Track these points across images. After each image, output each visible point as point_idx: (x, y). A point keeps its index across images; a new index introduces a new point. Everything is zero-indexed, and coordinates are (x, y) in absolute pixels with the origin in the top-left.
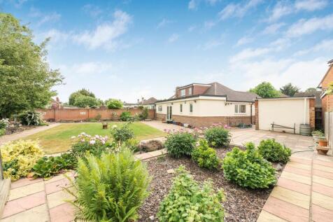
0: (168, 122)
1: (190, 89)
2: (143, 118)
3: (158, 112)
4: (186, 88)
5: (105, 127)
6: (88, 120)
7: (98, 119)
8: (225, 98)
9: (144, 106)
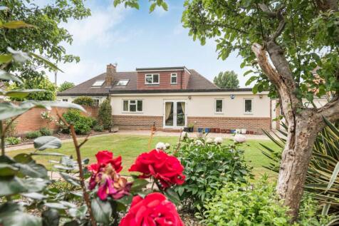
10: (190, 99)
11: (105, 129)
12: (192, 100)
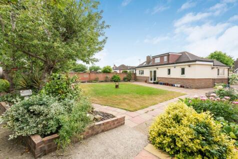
0: (154, 83)
1: (166, 58)
2: (127, 79)
3: (138, 75)
4: (162, 56)
5: (117, 87)
7: (97, 80)
8: (212, 63)
9: (128, 71)
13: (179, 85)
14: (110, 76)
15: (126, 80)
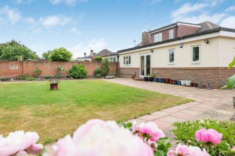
4: (164, 31)
6: (22, 77)
7: (36, 76)
10: (152, 51)
11: (102, 76)
12: (153, 53)
13: (188, 83)
14: (65, 68)
15: (99, 75)
